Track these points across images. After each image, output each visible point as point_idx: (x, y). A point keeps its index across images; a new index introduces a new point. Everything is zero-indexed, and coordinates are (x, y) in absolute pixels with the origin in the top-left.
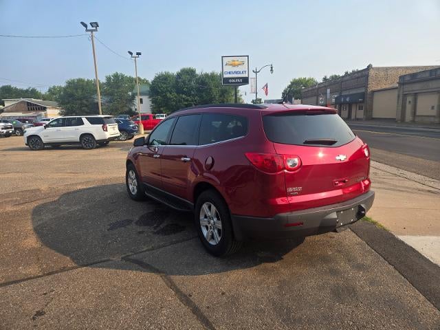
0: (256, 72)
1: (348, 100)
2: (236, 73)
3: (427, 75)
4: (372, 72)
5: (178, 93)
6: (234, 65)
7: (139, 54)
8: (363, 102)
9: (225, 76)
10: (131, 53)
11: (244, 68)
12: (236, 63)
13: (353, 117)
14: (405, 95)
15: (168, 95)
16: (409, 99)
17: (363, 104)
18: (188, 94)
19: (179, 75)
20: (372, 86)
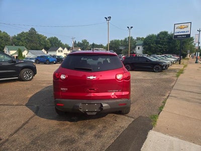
0: (200, 31)
2: (183, 32)
5: (156, 44)
6: (181, 28)
7: (132, 27)
9: (175, 34)
10: (128, 27)
11: (188, 29)
12: (183, 27)
15: (152, 45)
18: (162, 44)
19: (158, 35)
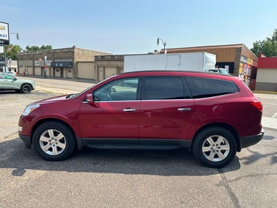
1: (61, 65)
3: (110, 57)
4: (76, 51)
8: (72, 67)
13: (65, 76)
14: (98, 67)
16: (101, 69)
17: (71, 69)
20: (77, 59)
